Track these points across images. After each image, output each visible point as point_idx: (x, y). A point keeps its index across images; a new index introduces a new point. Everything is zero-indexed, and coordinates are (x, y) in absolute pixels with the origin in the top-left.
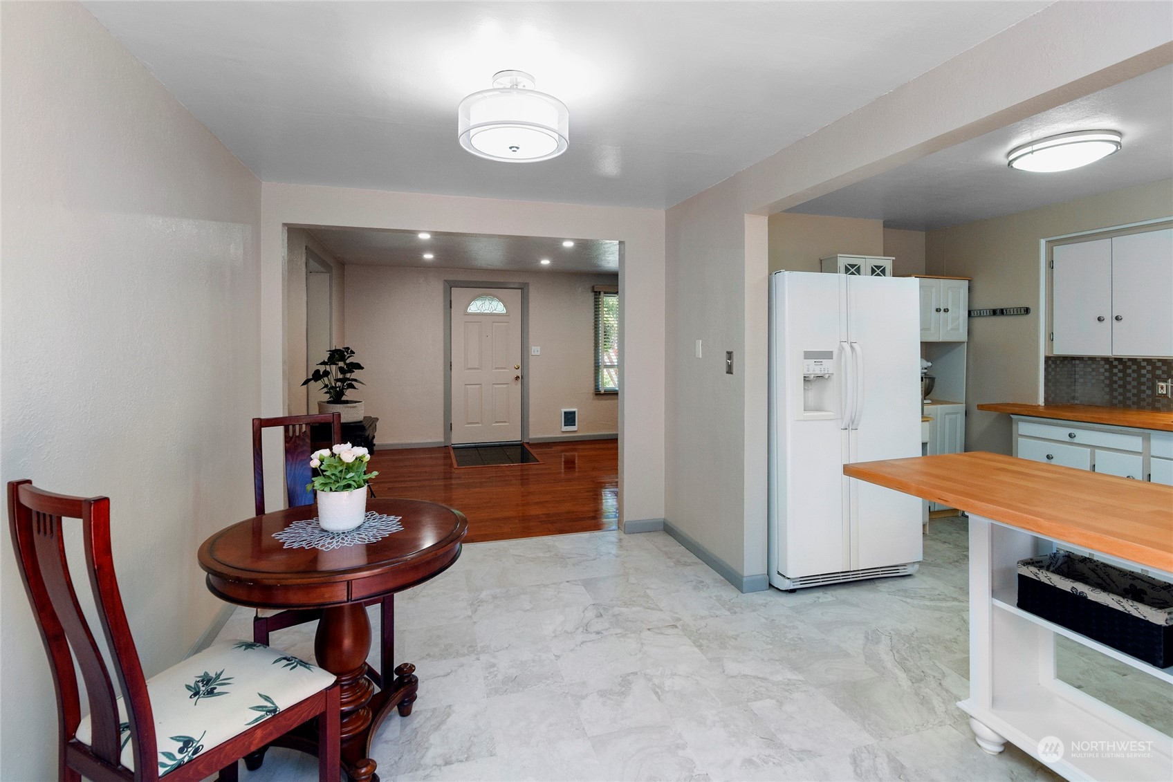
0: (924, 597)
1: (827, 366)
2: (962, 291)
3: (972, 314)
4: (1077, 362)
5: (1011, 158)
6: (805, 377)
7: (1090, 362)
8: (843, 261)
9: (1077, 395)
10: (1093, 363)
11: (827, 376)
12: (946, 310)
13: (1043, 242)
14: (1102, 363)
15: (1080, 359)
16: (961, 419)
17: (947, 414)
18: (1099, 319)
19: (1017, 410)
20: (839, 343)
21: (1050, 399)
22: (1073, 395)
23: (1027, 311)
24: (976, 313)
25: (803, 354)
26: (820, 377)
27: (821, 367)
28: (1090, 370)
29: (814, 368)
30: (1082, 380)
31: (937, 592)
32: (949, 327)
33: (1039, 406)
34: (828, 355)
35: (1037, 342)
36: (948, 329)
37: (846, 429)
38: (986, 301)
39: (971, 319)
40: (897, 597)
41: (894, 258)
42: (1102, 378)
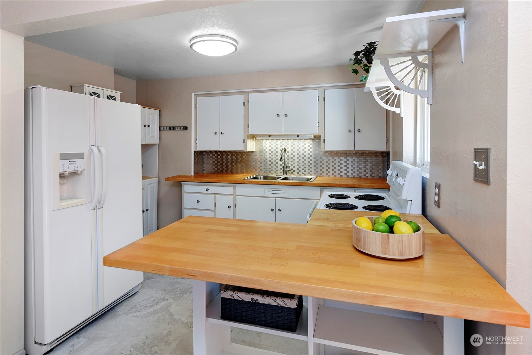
0: (146, 306)
1: (79, 164)
2: (156, 116)
3: (161, 129)
4: (205, 153)
5: (192, 42)
6: (60, 174)
7: (209, 153)
8: (88, 89)
9: (205, 169)
10: (211, 154)
11: (79, 172)
12: (149, 126)
13: (193, 94)
14: (214, 153)
15: (206, 152)
16: (156, 185)
17: (149, 184)
18: (215, 133)
19: (184, 179)
20: (89, 147)
21: (196, 172)
22: (203, 169)
23: (185, 128)
24: (163, 128)
25: (58, 157)
26: (74, 174)
27: (75, 165)
28: (209, 157)
29: (68, 166)
30: (206, 162)
31: (153, 299)
32: (150, 136)
33: (192, 176)
34: (80, 156)
35: (191, 144)
36: (150, 137)
37: (95, 209)
38: (167, 123)
39: (160, 131)
40: (131, 315)
41: (121, 93)
42: (214, 160)
